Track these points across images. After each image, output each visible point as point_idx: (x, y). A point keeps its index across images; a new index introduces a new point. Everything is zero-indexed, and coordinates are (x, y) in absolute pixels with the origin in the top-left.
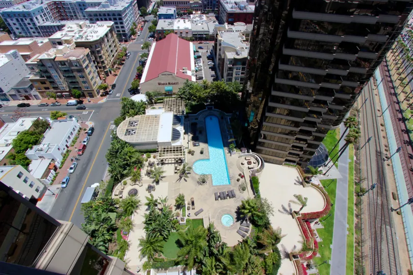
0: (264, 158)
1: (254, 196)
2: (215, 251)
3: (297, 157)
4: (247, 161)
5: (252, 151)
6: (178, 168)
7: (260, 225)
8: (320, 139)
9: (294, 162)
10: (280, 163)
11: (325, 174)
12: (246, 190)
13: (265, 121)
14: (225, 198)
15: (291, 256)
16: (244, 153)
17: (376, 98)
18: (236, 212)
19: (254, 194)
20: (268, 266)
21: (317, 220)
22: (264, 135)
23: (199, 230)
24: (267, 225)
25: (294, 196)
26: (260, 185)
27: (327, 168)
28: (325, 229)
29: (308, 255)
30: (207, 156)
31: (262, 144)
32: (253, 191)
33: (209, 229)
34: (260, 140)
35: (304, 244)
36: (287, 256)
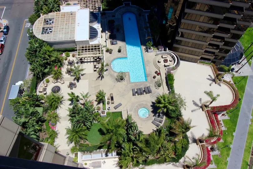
0: (180, 56)
1: (169, 92)
2: (133, 138)
3: (213, 55)
4: (163, 59)
5: (169, 50)
6: (97, 67)
8: (238, 37)
9: (209, 60)
10: (195, 61)
11: (237, 72)
12: (162, 86)
13: (183, 18)
14: (141, 94)
15: (198, 141)
16: (161, 51)
18: (152, 106)
19: (169, 90)
20: (178, 149)
21: (225, 112)
22: (182, 33)
24: (179, 117)
25: (205, 92)
26: (175, 81)
27: (240, 66)
28: (230, 120)
29: (213, 141)
30: (124, 54)
31: (179, 42)
32: (168, 87)
33: (127, 120)
34: (177, 38)
35: (210, 131)
36: (195, 141)
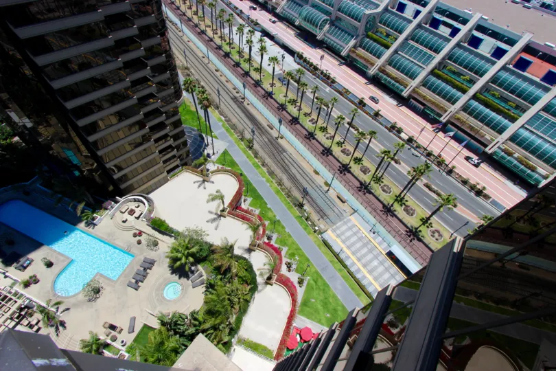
0: (142, 192)
1: (173, 238)
2: (192, 330)
3: (175, 159)
4: (127, 213)
5: (121, 197)
6: (34, 322)
7: (207, 256)
9: (177, 166)
10: (166, 181)
11: (214, 154)
12: (159, 242)
13: (98, 149)
14: (145, 276)
15: (252, 248)
16: (112, 207)
17: (191, 44)
18: (172, 273)
19: (171, 236)
20: (245, 276)
21: (243, 198)
22: (115, 166)
23: (152, 338)
24: (212, 250)
25: (208, 202)
26: (166, 221)
27: (210, 146)
28: (254, 198)
29: (261, 232)
30: (64, 261)
31: (124, 178)
32: (167, 235)
33: (163, 324)
34: (115, 177)
35: (251, 227)
36: (250, 250)
